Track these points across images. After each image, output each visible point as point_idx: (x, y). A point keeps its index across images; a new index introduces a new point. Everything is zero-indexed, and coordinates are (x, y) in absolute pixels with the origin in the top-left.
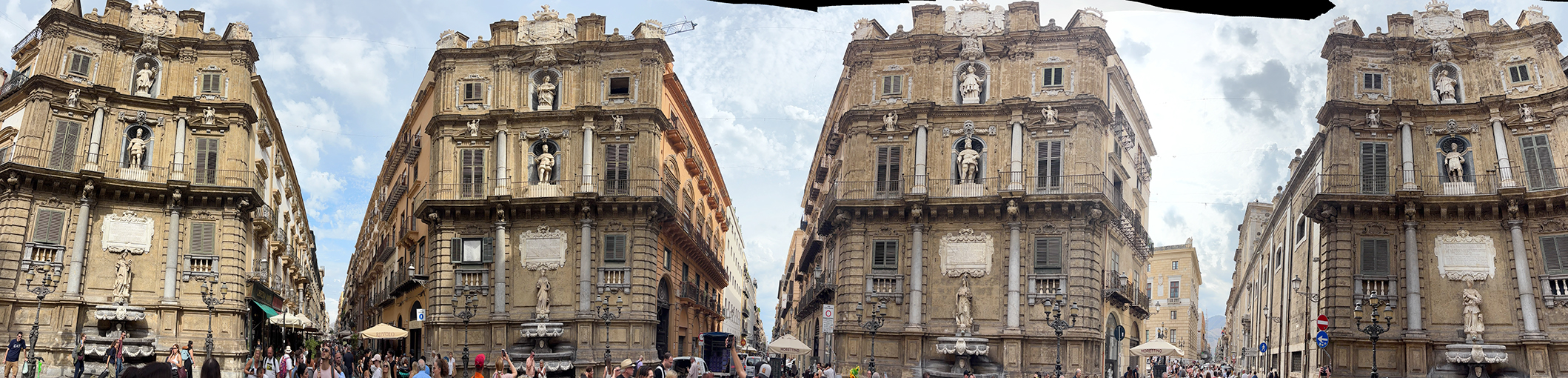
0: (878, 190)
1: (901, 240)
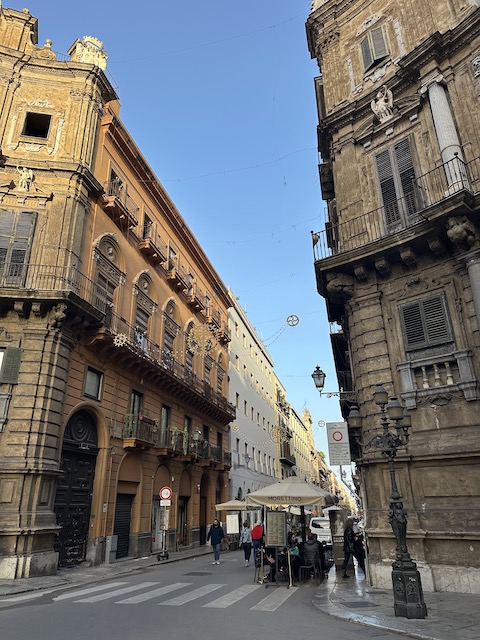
0: (389, 222)
1: (450, 291)
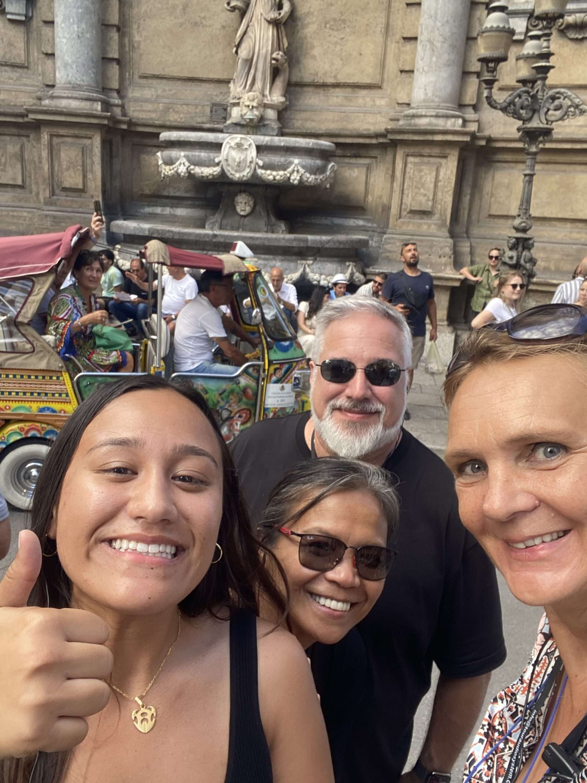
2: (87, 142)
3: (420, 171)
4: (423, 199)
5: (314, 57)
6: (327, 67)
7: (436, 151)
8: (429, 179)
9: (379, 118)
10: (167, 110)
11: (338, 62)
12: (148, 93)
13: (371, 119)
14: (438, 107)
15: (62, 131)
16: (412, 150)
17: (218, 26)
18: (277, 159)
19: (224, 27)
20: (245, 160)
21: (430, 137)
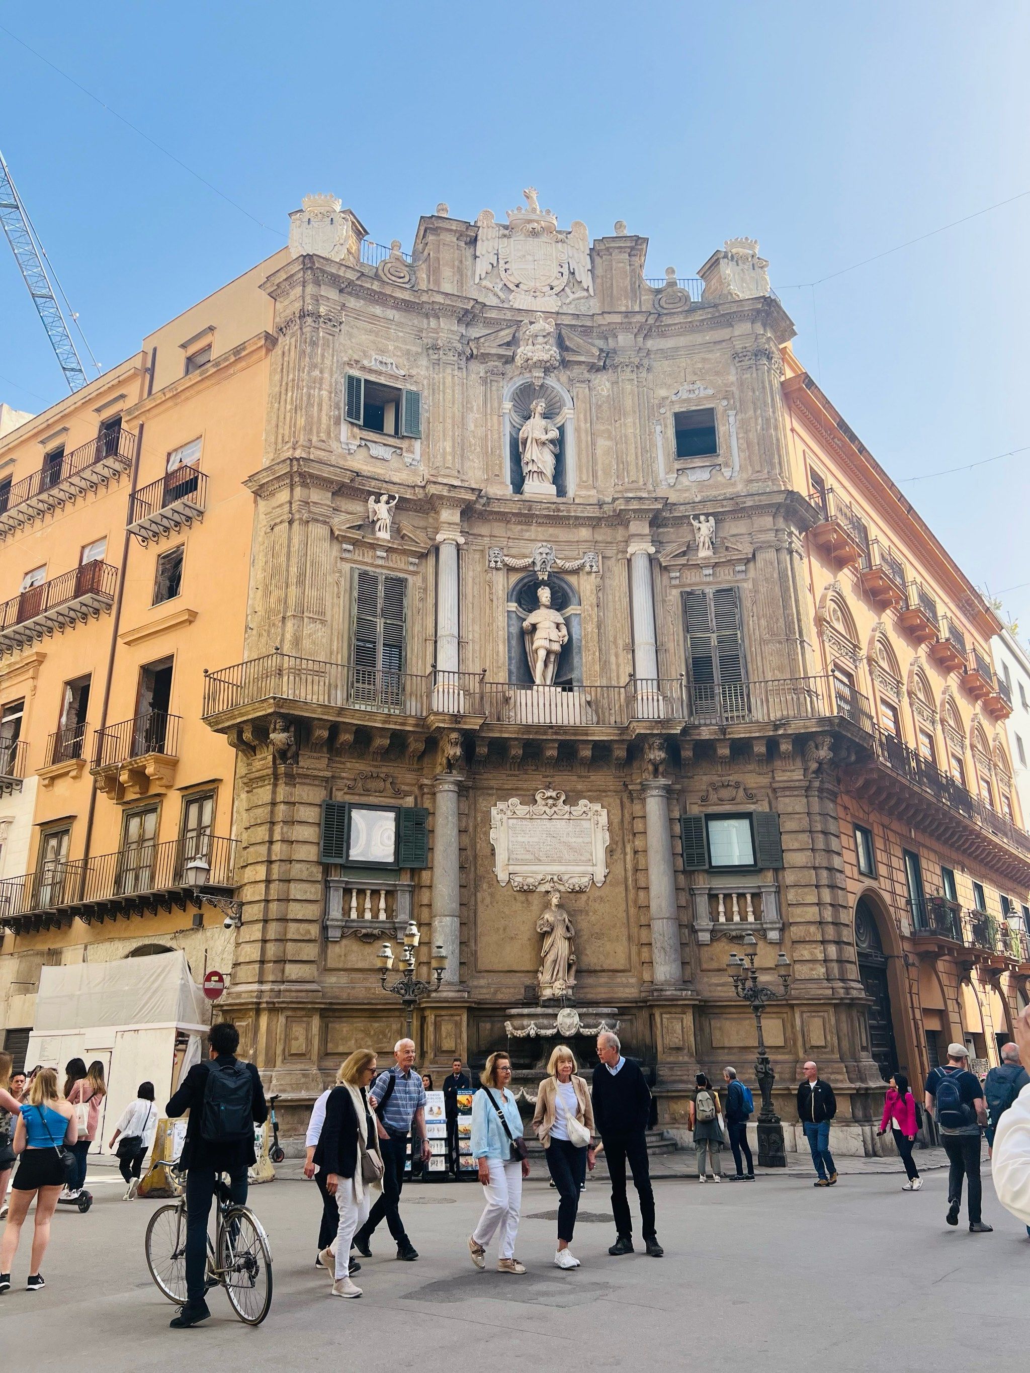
2: (458, 1018)
3: (672, 1023)
4: (677, 1040)
5: (587, 955)
6: (595, 961)
7: (679, 1010)
8: (678, 1027)
9: (633, 990)
10: (495, 993)
11: (602, 958)
12: (482, 982)
13: (627, 990)
14: (674, 984)
15: (443, 1013)
16: (665, 1010)
17: (526, 939)
18: (591, 1021)
19: (529, 939)
20: (572, 1023)
21: (675, 1003)
